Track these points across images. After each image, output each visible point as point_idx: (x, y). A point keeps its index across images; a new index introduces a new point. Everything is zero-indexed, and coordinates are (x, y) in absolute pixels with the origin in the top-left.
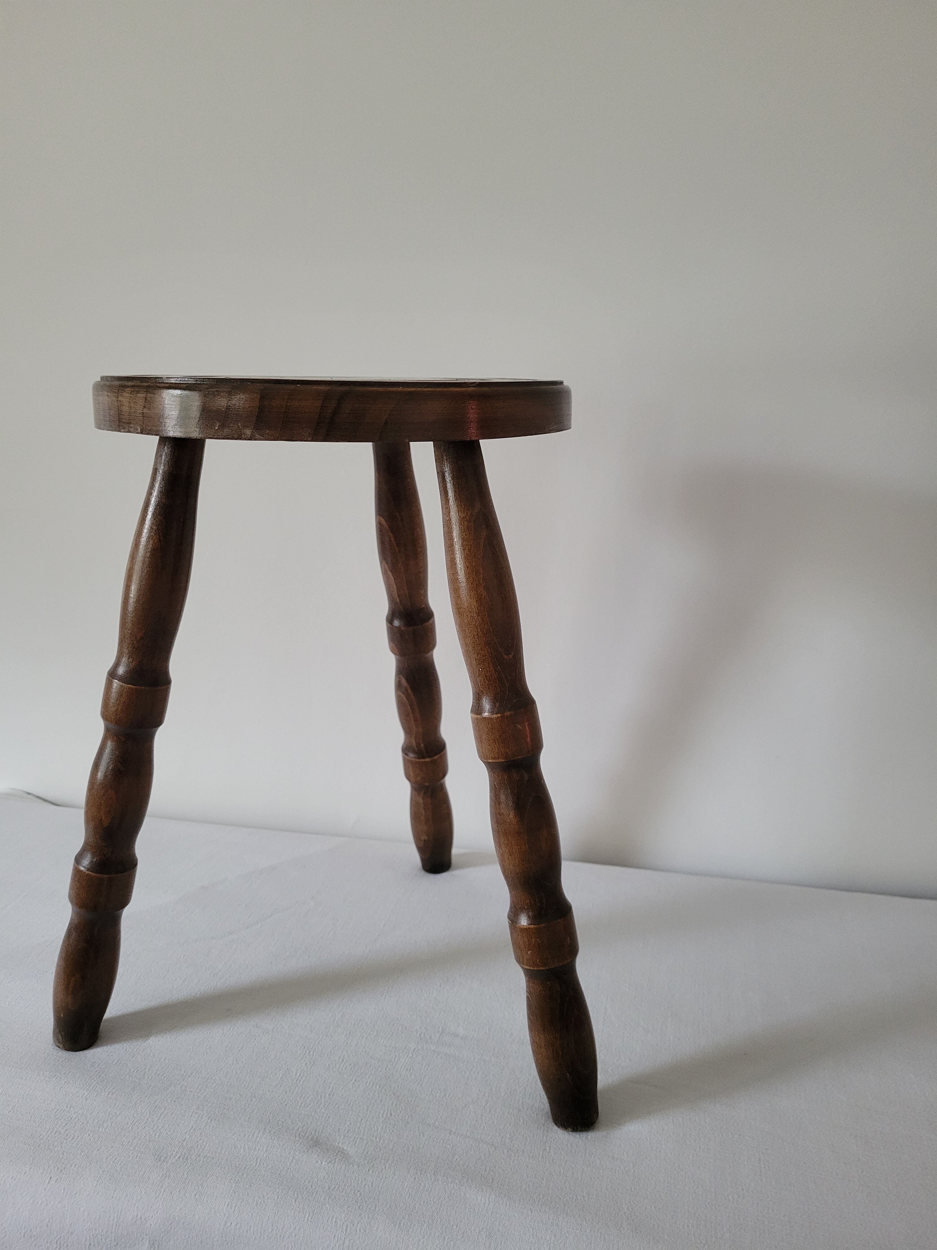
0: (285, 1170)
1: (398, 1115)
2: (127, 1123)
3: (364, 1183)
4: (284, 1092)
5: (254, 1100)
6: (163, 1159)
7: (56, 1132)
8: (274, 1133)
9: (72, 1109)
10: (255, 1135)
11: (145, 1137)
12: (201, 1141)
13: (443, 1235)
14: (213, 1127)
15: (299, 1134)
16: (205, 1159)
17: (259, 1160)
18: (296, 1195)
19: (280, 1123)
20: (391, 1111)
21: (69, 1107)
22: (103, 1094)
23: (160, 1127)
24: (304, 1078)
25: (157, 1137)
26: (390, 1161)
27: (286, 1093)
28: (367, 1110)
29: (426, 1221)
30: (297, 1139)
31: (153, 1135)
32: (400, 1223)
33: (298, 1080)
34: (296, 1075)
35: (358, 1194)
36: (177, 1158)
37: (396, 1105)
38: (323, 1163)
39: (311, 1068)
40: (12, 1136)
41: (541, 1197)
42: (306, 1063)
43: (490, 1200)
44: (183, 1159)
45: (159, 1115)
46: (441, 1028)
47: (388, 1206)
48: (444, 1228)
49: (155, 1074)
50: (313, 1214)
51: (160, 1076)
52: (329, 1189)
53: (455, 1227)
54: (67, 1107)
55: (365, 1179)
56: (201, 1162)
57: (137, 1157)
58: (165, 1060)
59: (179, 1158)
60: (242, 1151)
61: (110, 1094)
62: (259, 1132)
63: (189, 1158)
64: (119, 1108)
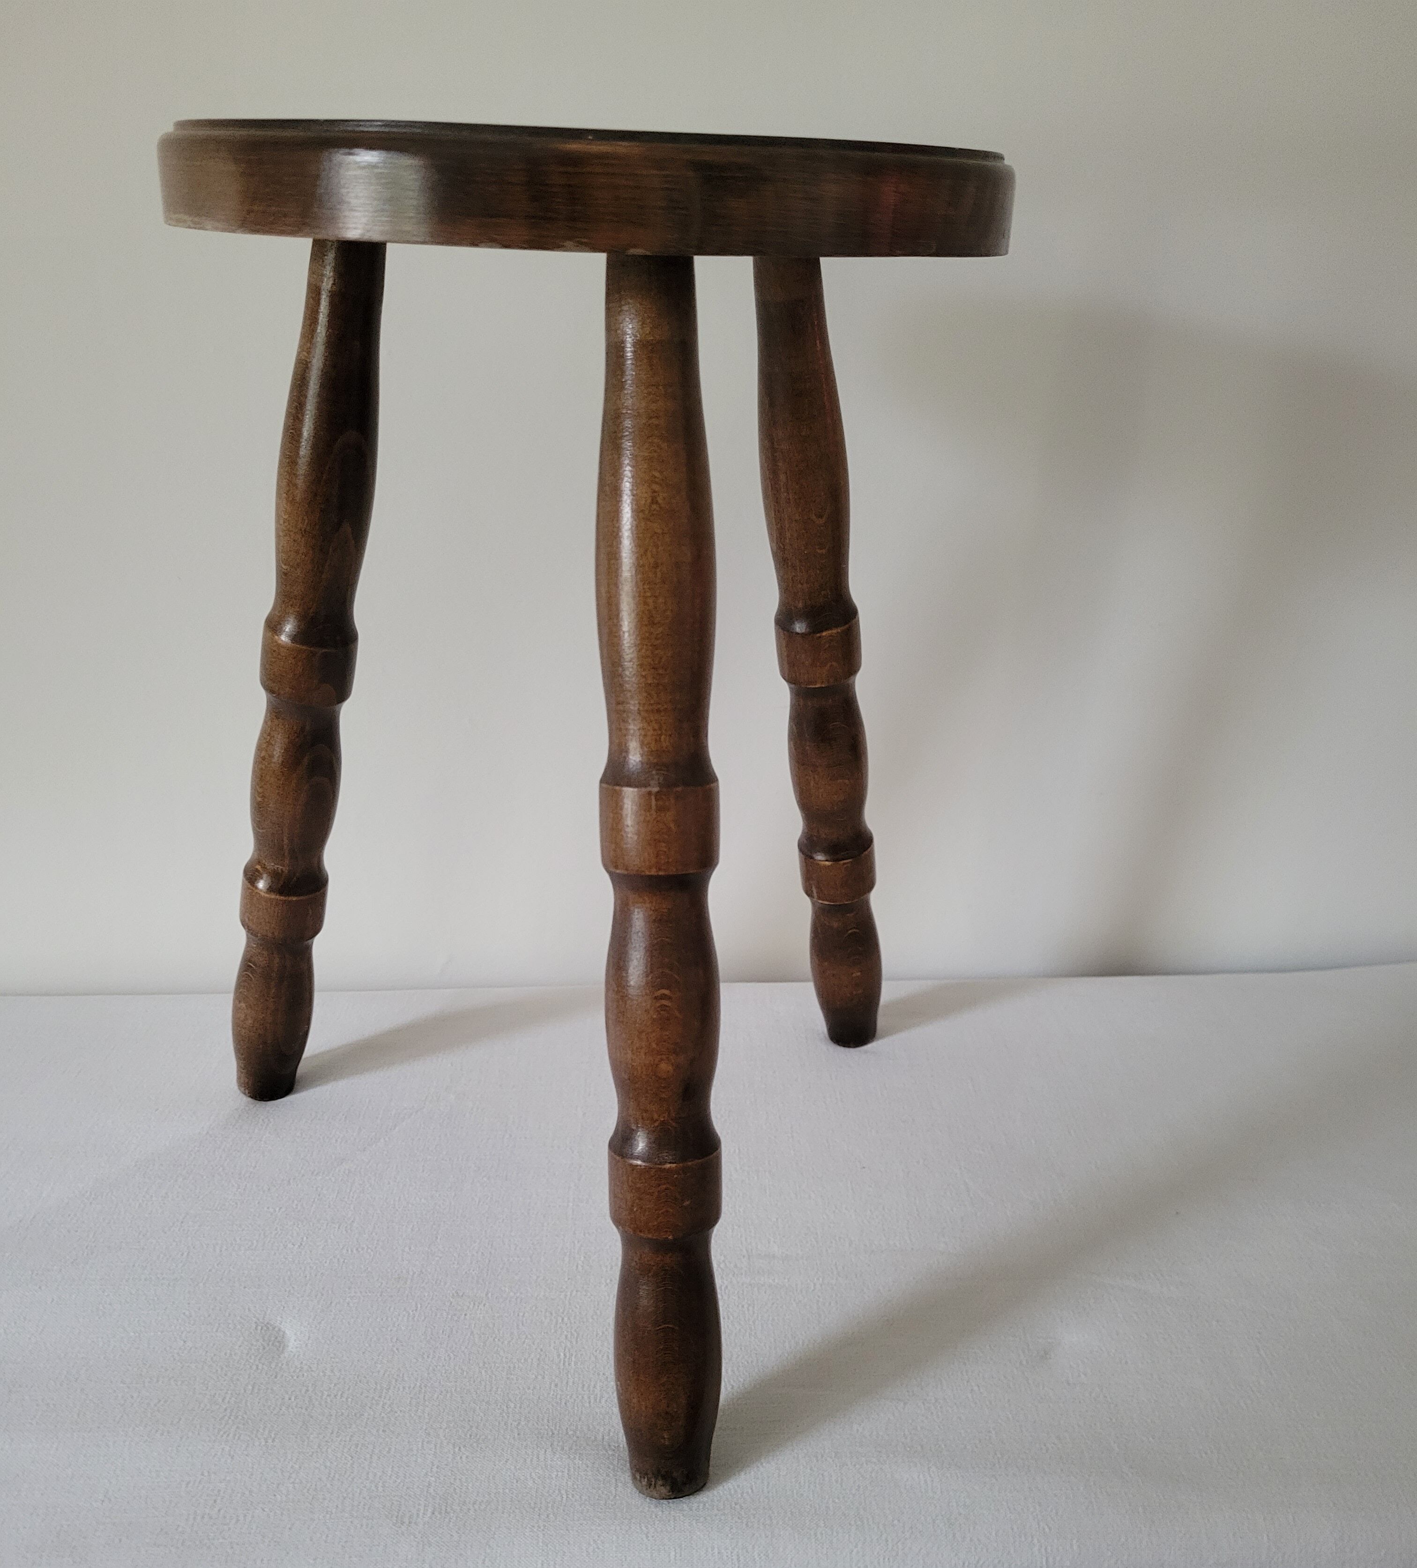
0: (612, 1498)
2: (320, 1479)
4: (553, 1385)
5: (512, 1405)
6: (406, 1520)
9: (213, 1476)
10: (542, 1458)
11: (360, 1494)
12: (457, 1481)
13: (884, 1536)
14: (467, 1457)
16: (476, 1507)
17: (563, 1492)
18: (644, 1528)
20: (729, 1382)
21: (206, 1474)
22: (257, 1443)
23: (379, 1474)
24: (573, 1359)
25: (380, 1489)
27: (556, 1385)
29: (853, 1522)
31: (373, 1488)
32: (815, 1534)
33: (567, 1364)
34: (559, 1356)
35: (738, 1507)
36: (429, 1514)
39: (577, 1342)
42: (566, 1336)
43: (932, 1475)
44: (440, 1513)
45: (368, 1456)
46: (744, 1251)
47: (789, 1514)
48: (881, 1527)
49: (328, 1396)
50: (681, 1550)
51: (338, 1397)
53: (896, 1522)
54: (203, 1475)
55: (738, 1486)
56: (472, 1512)
57: (361, 1526)
58: (332, 1371)
59: (433, 1513)
60: (530, 1483)
61: (270, 1441)
62: (546, 1451)
63: (449, 1510)
64: (295, 1459)
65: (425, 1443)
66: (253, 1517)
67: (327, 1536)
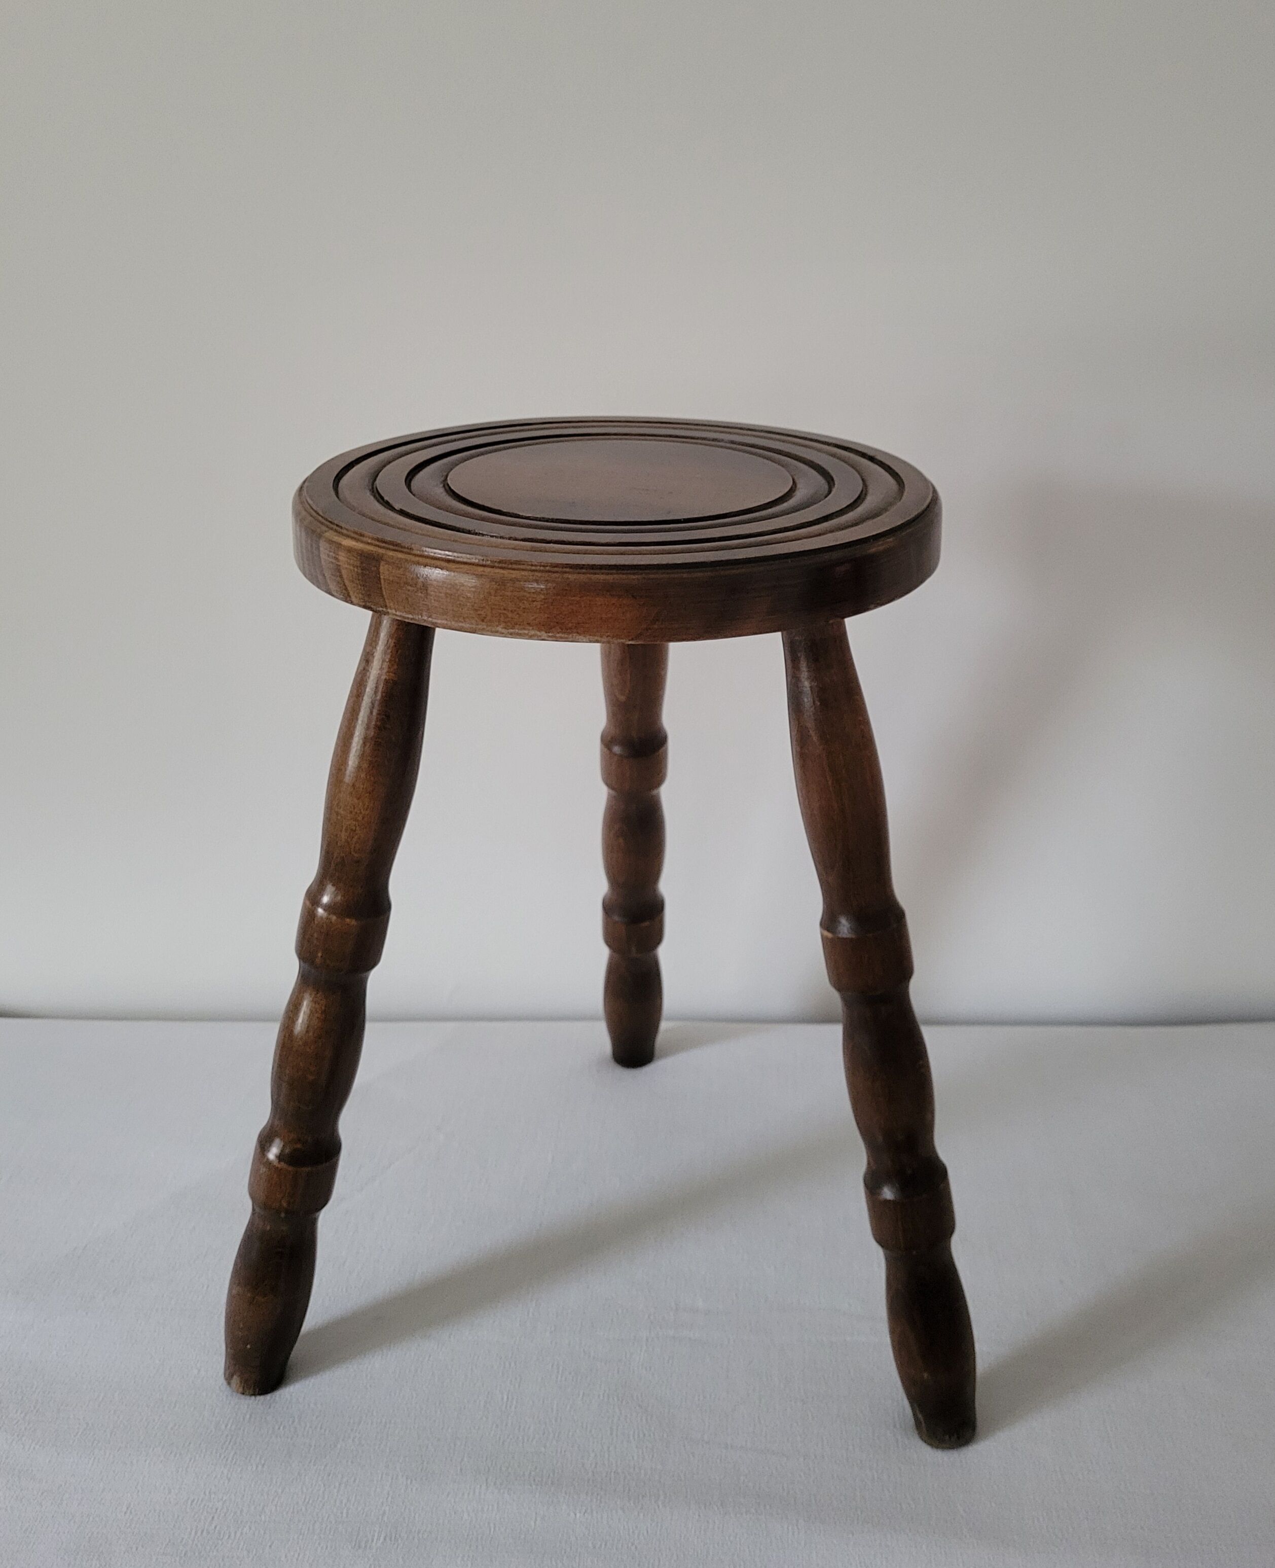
0: (531, 1532)
1: (654, 1434)
2: (297, 1503)
3: (636, 1532)
4: (494, 1426)
5: (458, 1443)
6: (363, 1545)
7: (202, 1531)
8: (501, 1484)
9: (213, 1496)
10: (477, 1491)
11: (328, 1518)
12: (407, 1511)
14: (417, 1489)
15: (534, 1480)
16: (420, 1535)
17: (492, 1525)
19: (504, 1469)
20: (642, 1430)
21: (207, 1493)
22: (249, 1468)
23: (344, 1502)
24: (514, 1403)
25: (344, 1515)
26: (662, 1498)
27: (497, 1426)
28: (611, 1434)
30: (534, 1487)
31: (339, 1514)
33: (508, 1407)
34: (503, 1399)
35: (633, 1548)
36: (382, 1539)
37: (647, 1420)
38: (578, 1515)
39: (519, 1387)
40: (143, 1546)
41: (859, 1513)
42: (511, 1381)
43: (799, 1527)
44: (391, 1539)
45: (337, 1484)
46: (673, 1304)
49: (311, 1427)
51: (318, 1429)
52: (594, 1547)
54: (205, 1493)
55: (637, 1527)
56: (416, 1540)
57: (327, 1547)
58: (315, 1404)
59: (385, 1539)
60: (466, 1516)
61: (260, 1467)
62: (481, 1486)
63: (397, 1536)
64: (278, 1484)
65: (384, 1476)
66: (242, 1534)
67: (299, 1554)
